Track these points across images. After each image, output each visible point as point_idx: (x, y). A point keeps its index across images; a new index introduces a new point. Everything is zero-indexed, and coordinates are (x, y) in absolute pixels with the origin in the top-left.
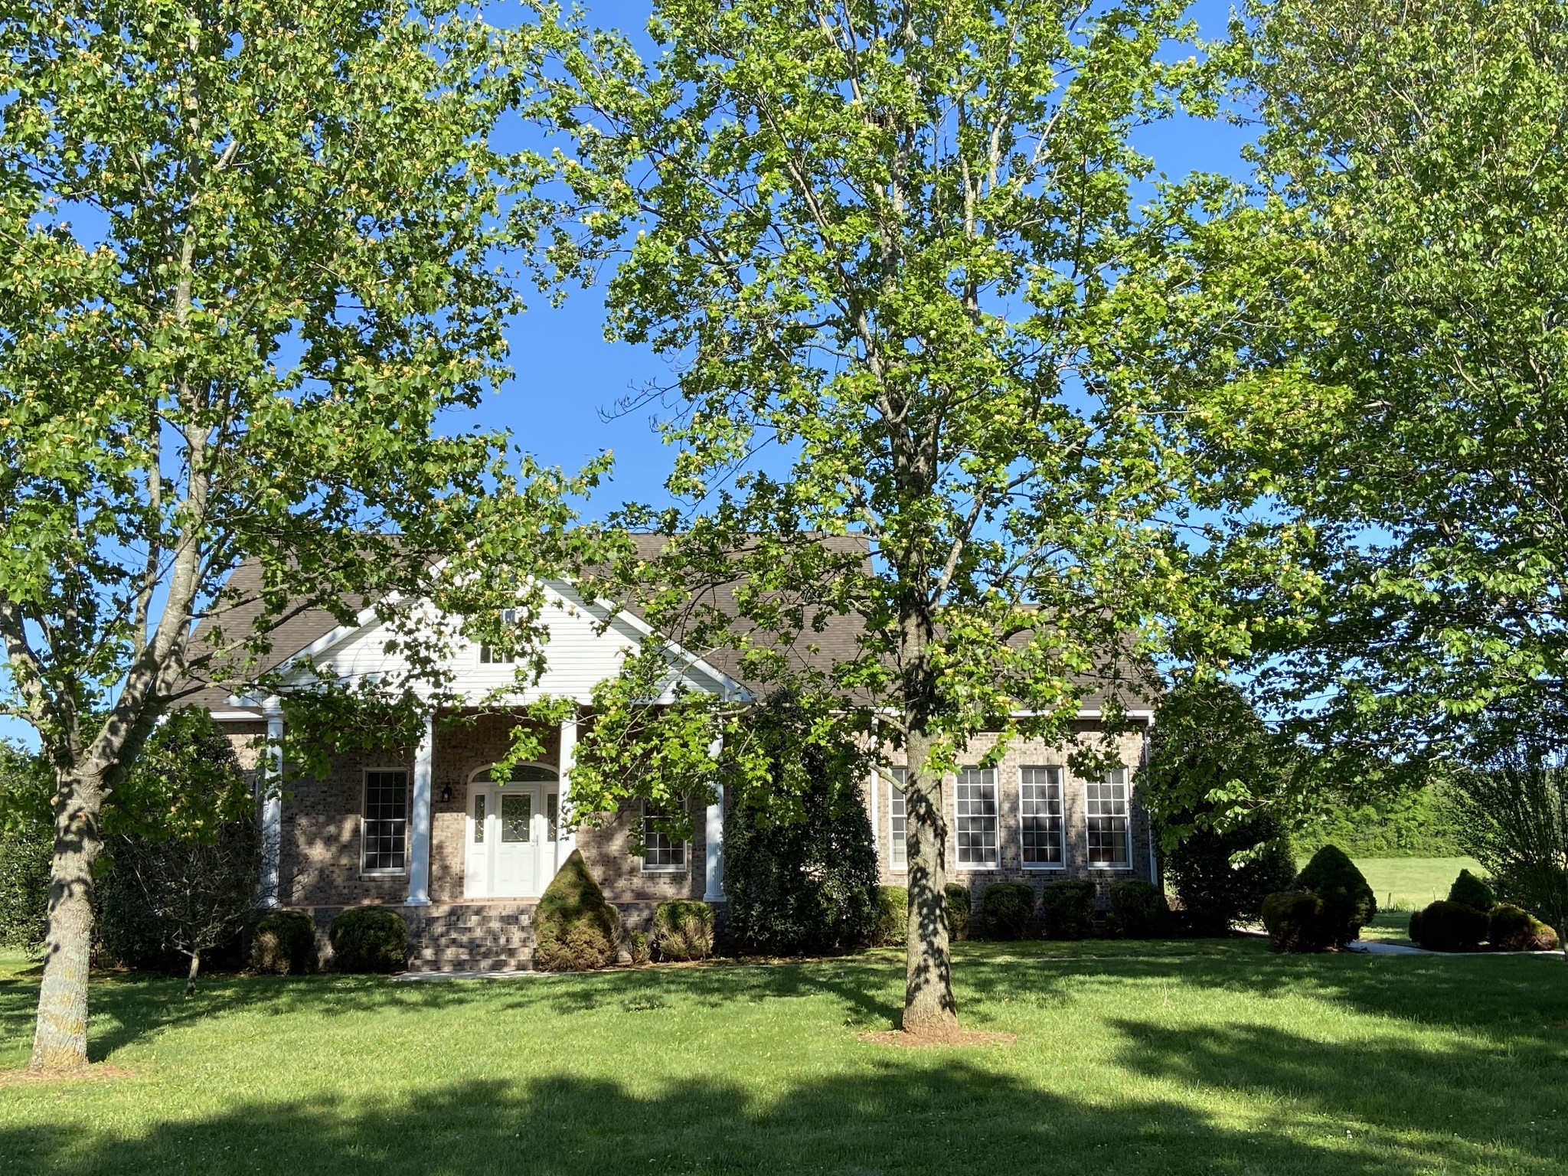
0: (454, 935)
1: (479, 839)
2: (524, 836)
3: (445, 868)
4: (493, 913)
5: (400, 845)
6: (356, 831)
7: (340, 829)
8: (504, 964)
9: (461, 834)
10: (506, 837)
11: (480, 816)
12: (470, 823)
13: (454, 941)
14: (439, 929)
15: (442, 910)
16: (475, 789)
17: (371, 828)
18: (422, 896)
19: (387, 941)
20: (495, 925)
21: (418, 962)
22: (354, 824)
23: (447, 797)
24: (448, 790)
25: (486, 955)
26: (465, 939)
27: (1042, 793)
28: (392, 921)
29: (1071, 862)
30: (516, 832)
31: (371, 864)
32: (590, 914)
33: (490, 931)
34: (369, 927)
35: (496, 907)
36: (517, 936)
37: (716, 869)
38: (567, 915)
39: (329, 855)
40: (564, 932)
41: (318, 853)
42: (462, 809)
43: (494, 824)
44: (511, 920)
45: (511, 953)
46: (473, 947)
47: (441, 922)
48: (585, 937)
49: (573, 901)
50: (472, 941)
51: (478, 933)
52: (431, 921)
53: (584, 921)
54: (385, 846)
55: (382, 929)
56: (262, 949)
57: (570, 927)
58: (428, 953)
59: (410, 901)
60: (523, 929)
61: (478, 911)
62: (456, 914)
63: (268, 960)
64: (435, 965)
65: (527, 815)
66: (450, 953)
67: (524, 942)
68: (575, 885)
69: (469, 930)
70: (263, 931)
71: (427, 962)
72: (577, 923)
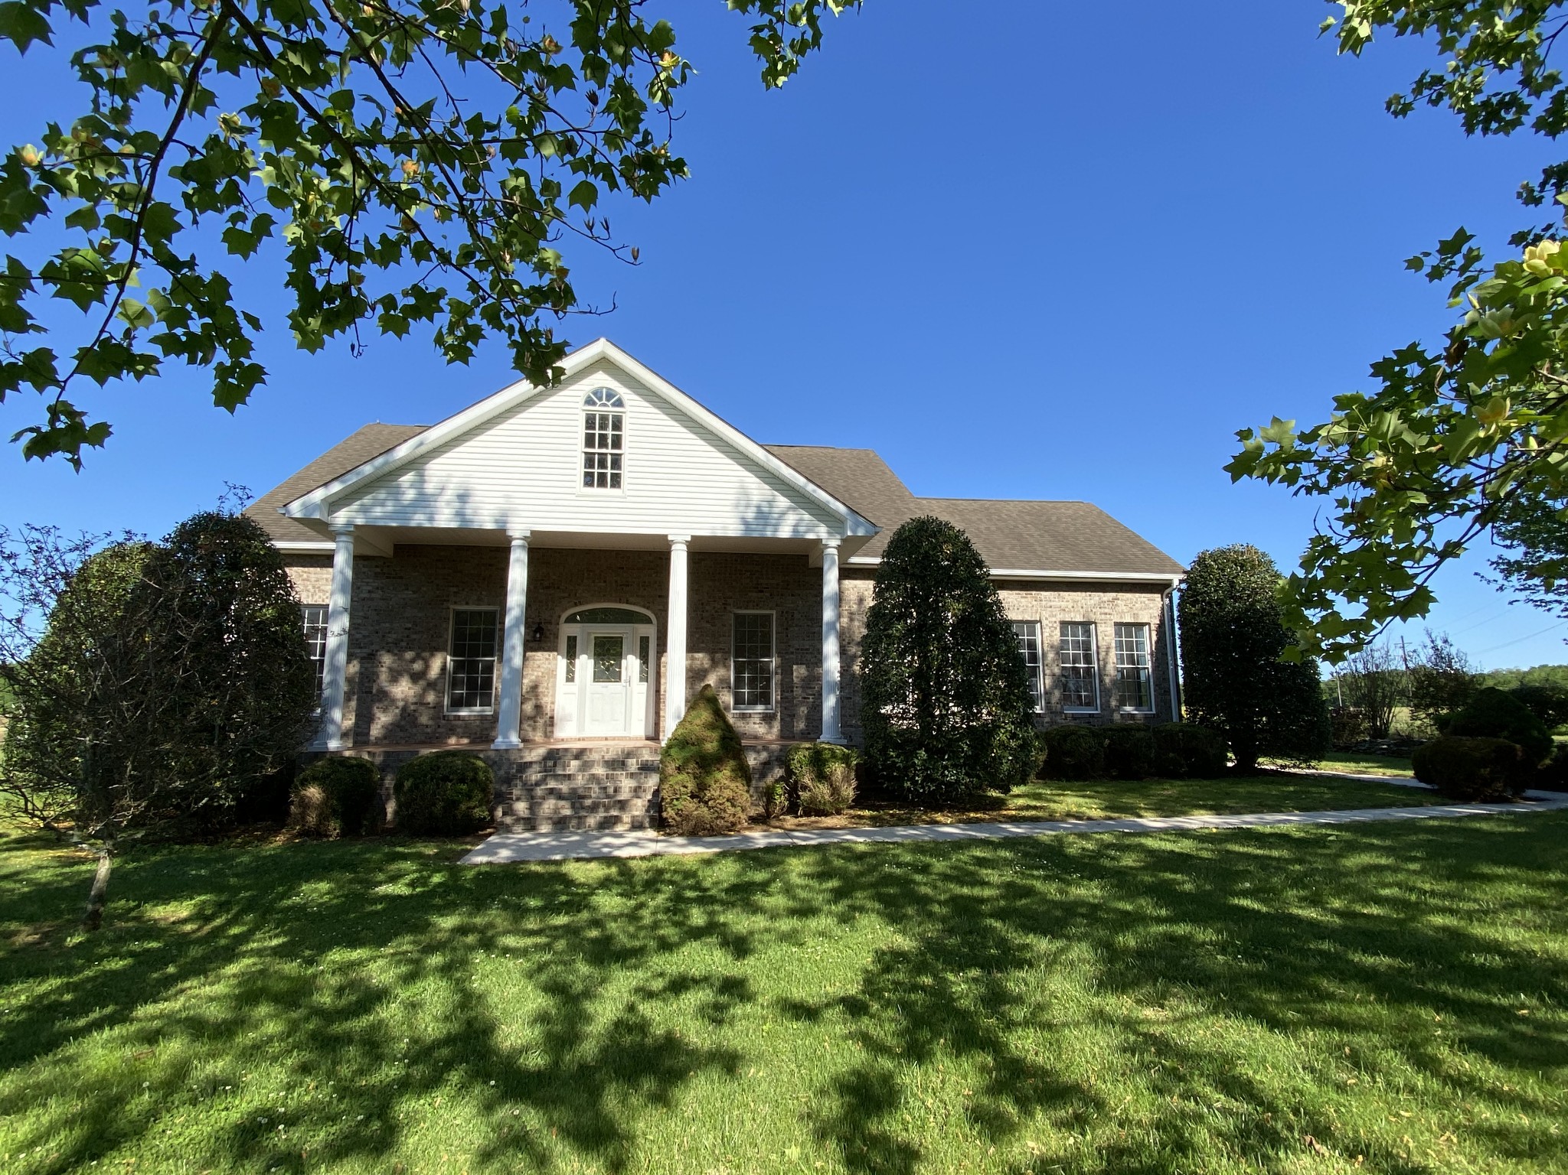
0: (552, 784)
1: (570, 678)
2: (617, 677)
3: (538, 708)
4: (595, 756)
5: (488, 683)
6: (444, 668)
7: (427, 667)
8: (617, 820)
9: (552, 674)
10: (598, 677)
11: (571, 655)
12: (562, 662)
13: (551, 791)
14: (534, 776)
15: (535, 755)
16: (567, 630)
17: (458, 667)
18: (514, 739)
19: (469, 796)
20: (600, 771)
21: (508, 820)
22: (439, 663)
23: (539, 637)
24: (539, 629)
25: (594, 808)
26: (564, 787)
27: (1076, 644)
28: (476, 769)
29: (1106, 706)
30: (608, 672)
31: (457, 703)
32: (732, 763)
33: (594, 778)
34: (445, 779)
35: (599, 750)
36: (626, 784)
37: (835, 709)
38: (705, 764)
39: (412, 693)
40: (702, 787)
41: (403, 690)
42: (553, 648)
43: (585, 664)
44: (617, 764)
45: (623, 805)
46: (576, 798)
47: (536, 767)
48: (728, 793)
49: (711, 746)
50: (574, 791)
51: (580, 781)
52: (524, 767)
53: (727, 772)
54: (472, 684)
55: (462, 781)
56: (305, 804)
57: (710, 780)
58: (521, 807)
59: (500, 742)
60: (632, 775)
61: (579, 754)
62: (554, 757)
63: (312, 819)
64: (530, 824)
65: (619, 656)
66: (549, 806)
67: (637, 791)
68: (711, 727)
69: (569, 777)
70: (305, 783)
71: (518, 820)
72: (719, 775)
